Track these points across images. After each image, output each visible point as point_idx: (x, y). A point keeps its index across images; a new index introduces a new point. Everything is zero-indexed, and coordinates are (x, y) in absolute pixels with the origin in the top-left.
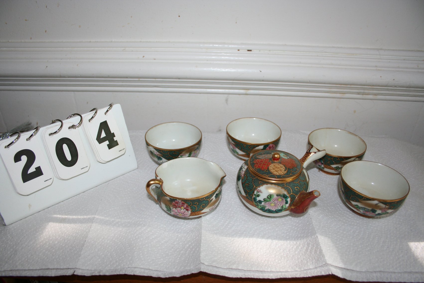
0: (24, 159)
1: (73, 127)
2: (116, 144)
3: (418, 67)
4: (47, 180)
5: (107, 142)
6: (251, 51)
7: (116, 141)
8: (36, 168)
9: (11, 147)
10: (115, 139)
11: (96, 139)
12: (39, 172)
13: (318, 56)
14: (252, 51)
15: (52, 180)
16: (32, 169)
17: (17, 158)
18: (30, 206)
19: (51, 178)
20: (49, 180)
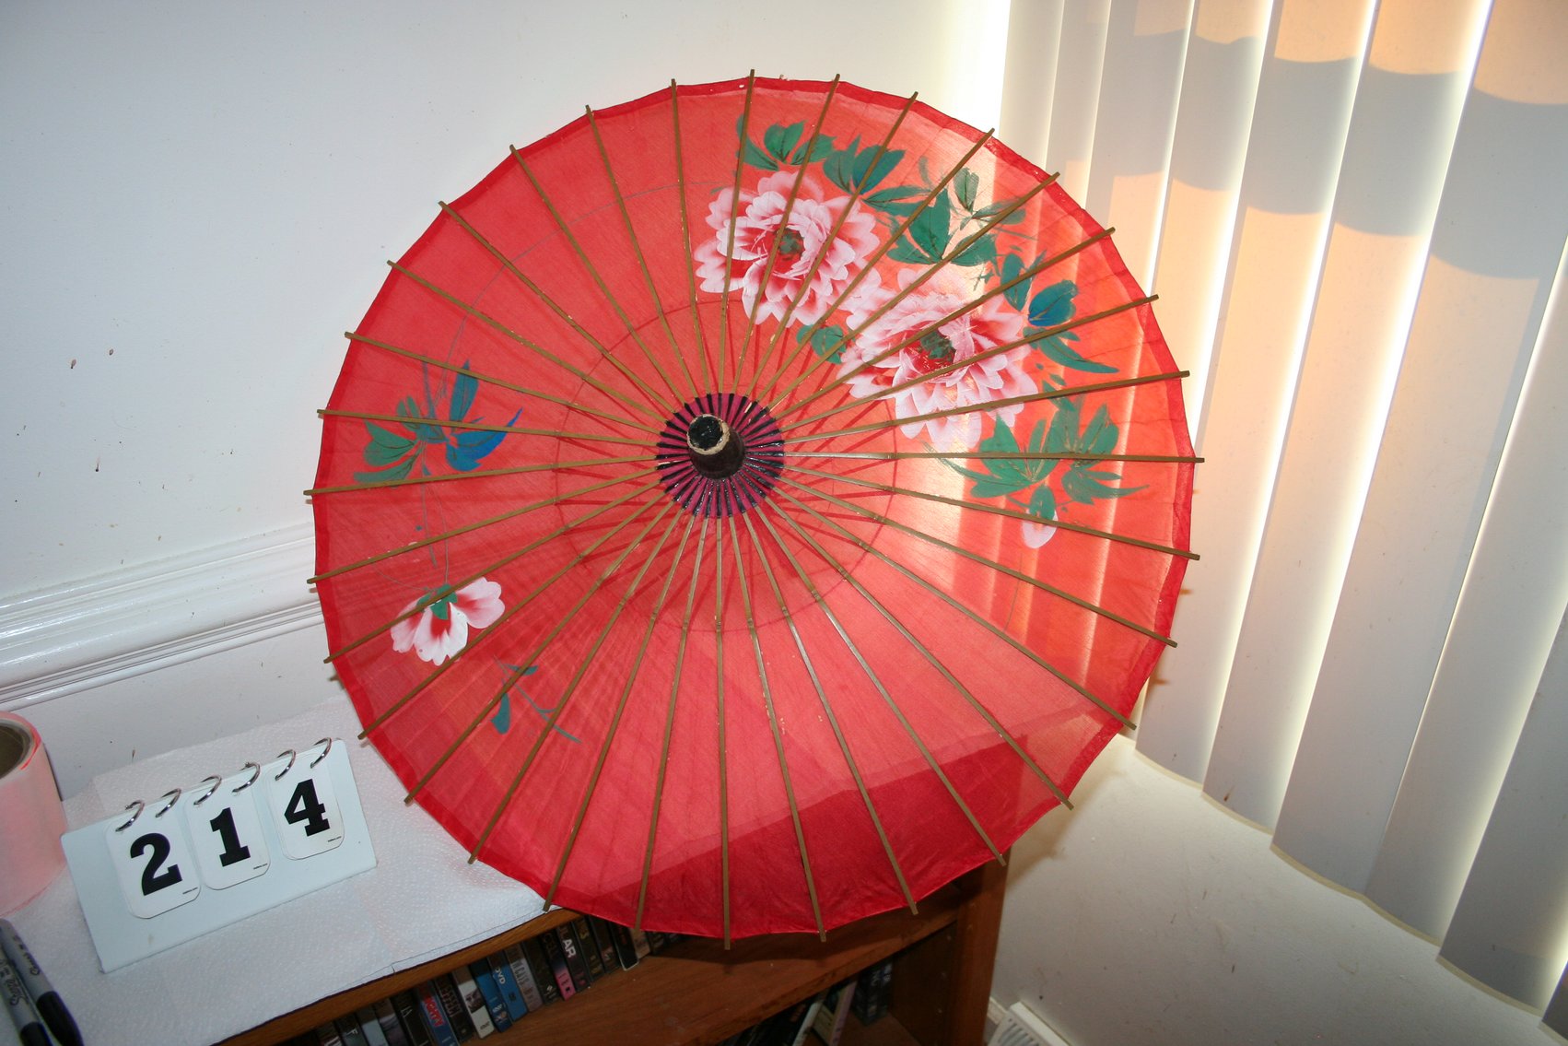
0: (149, 850)
2: (324, 826)
4: (188, 892)
5: (306, 822)
7: (326, 820)
8: (169, 869)
9: (126, 830)
10: (324, 816)
11: (286, 815)
12: (174, 876)
15: (197, 891)
16: (162, 871)
17: (136, 850)
18: (151, 939)
19: (196, 888)
20: (192, 891)
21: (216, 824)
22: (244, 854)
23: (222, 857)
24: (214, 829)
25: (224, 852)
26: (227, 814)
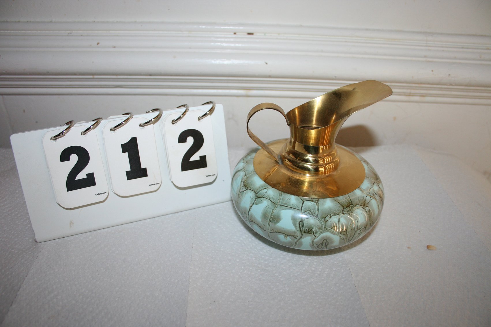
0: (74, 158)
4: (100, 194)
8: (87, 175)
9: (59, 140)
12: (90, 181)
15: (106, 195)
16: (82, 175)
17: (65, 156)
18: (71, 223)
19: (106, 192)
20: (102, 194)
21: (125, 148)
22: (143, 173)
23: (127, 173)
24: (124, 152)
25: (129, 169)
26: (134, 141)
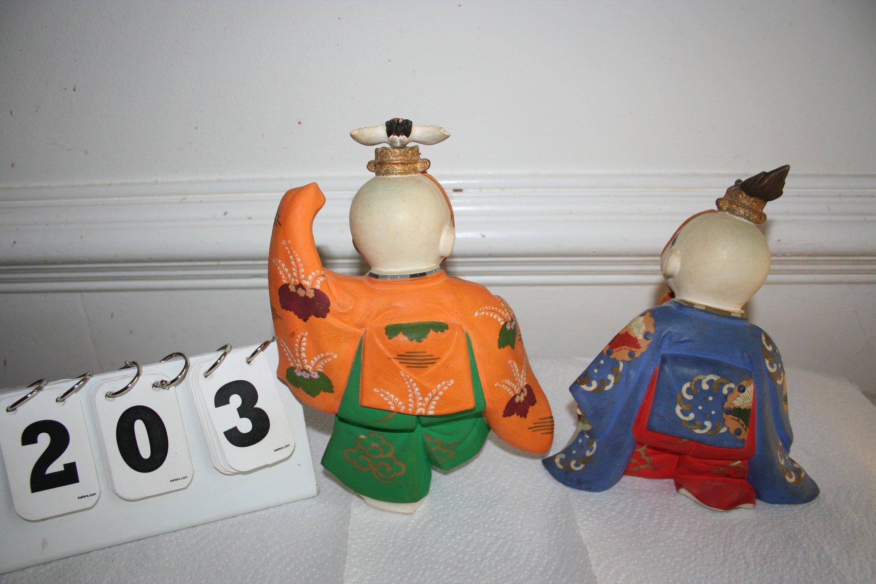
0: (44, 440)
1: (163, 384)
3: (829, 210)
4: (85, 497)
6: (460, 190)
8: (65, 466)
9: (19, 411)
12: (70, 475)
13: (609, 196)
14: (464, 191)
16: (56, 467)
17: (29, 436)
18: (44, 543)
19: (95, 494)
20: (89, 497)
